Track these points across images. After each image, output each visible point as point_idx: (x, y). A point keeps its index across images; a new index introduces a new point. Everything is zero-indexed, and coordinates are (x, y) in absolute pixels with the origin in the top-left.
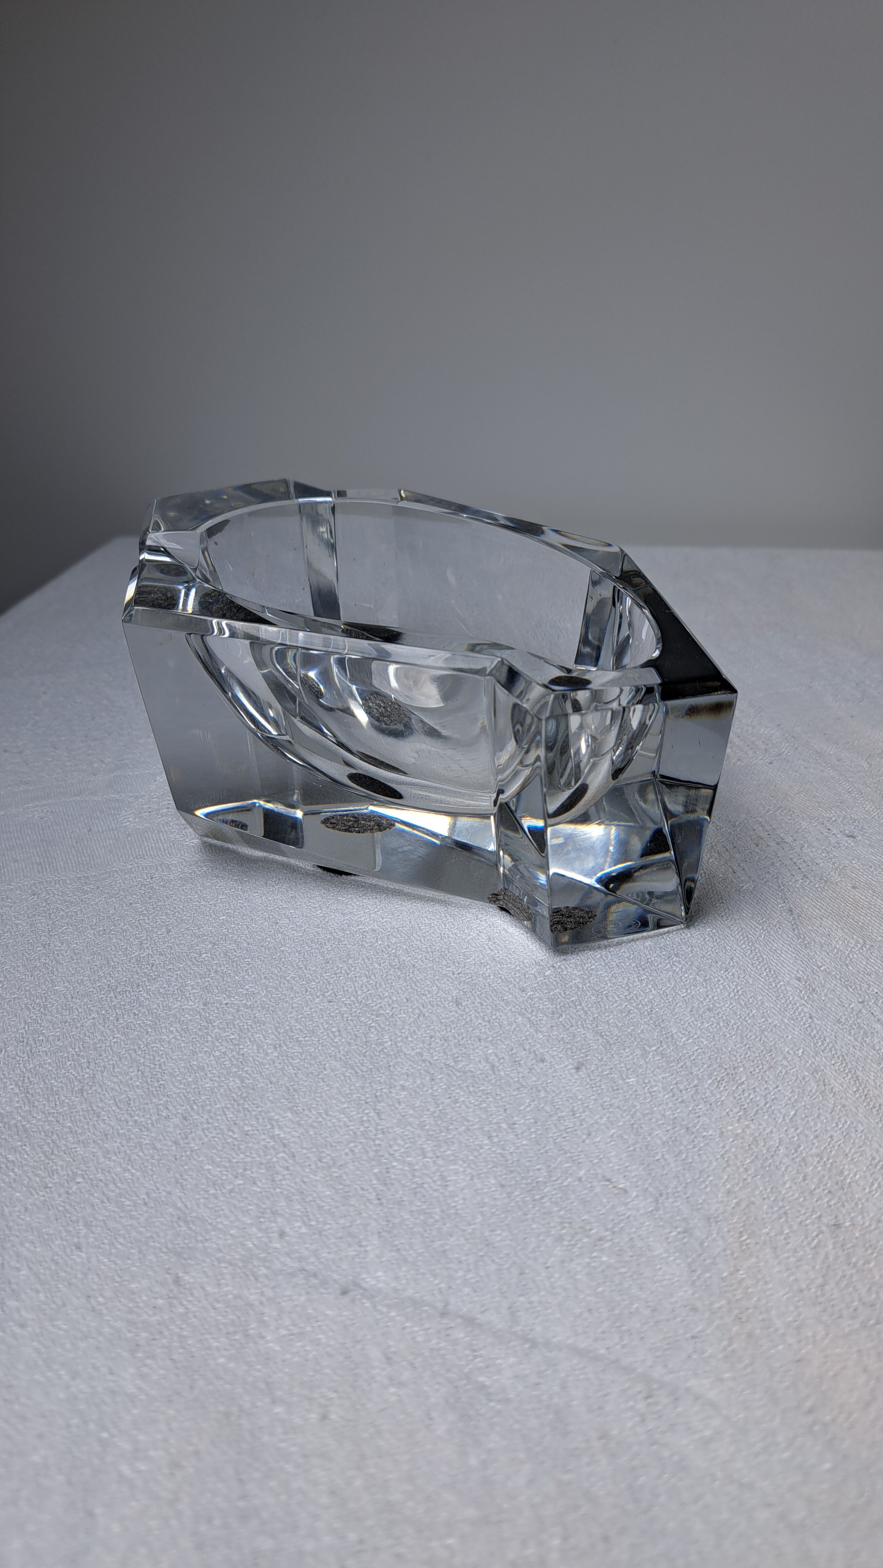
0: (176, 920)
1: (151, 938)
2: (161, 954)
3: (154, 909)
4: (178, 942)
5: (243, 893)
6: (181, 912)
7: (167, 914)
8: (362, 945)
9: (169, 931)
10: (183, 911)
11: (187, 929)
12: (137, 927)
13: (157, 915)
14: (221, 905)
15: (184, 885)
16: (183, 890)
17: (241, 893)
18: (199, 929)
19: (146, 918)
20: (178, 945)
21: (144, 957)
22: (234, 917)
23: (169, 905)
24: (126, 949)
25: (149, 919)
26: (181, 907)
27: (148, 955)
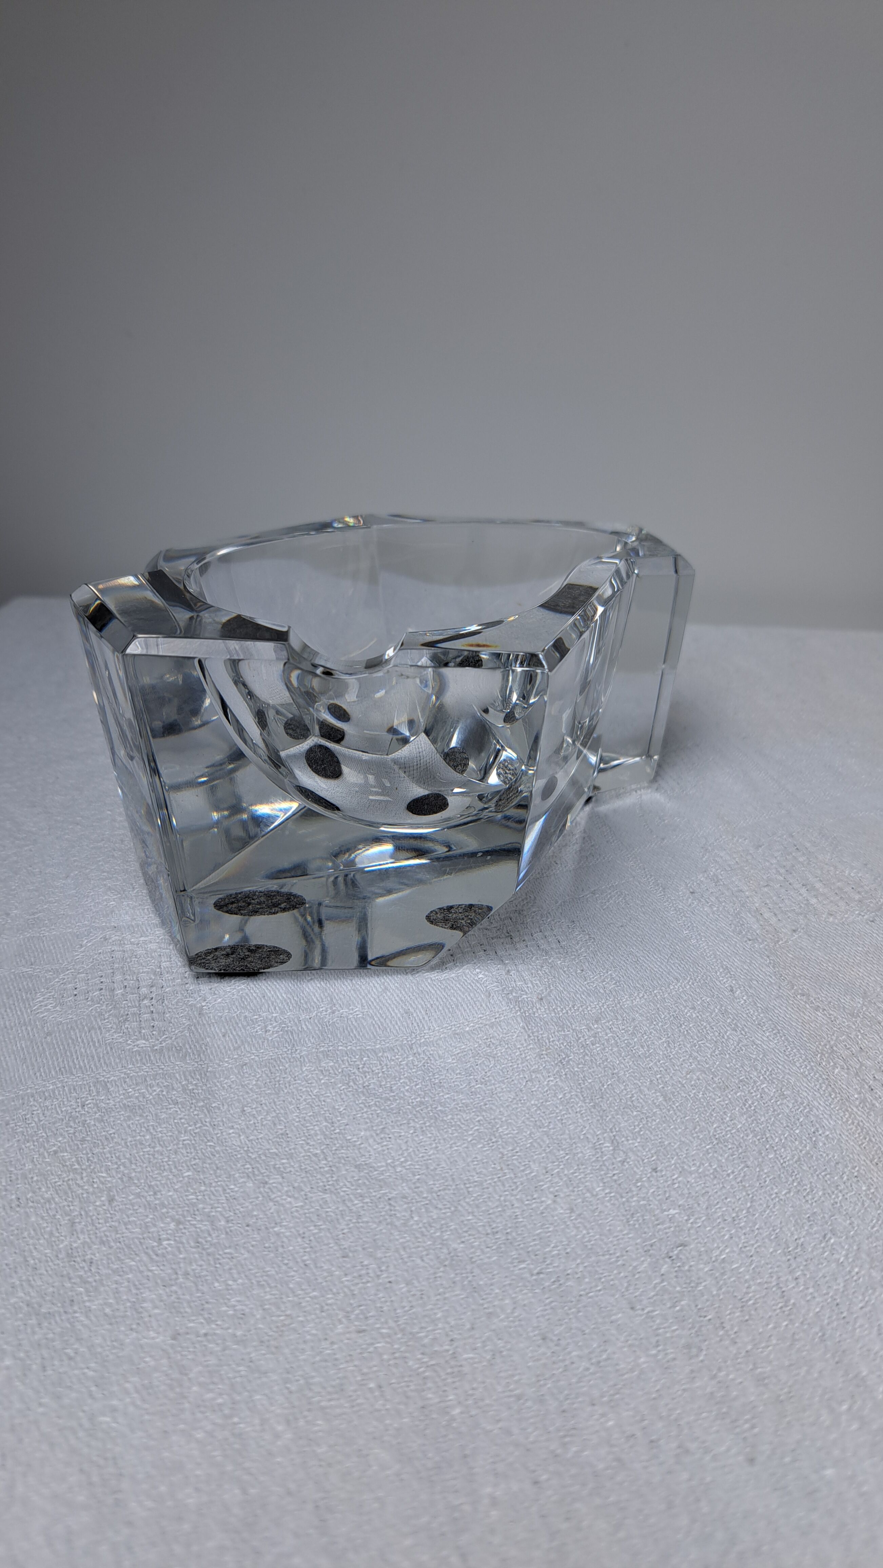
0: (121, 1179)
1: (86, 1213)
2: (102, 1243)
3: (88, 1160)
4: (126, 1220)
5: (214, 1129)
6: (128, 1164)
7: (108, 1169)
8: (391, 1224)
9: (111, 1200)
10: (131, 1163)
11: (138, 1195)
12: (66, 1193)
13: (93, 1171)
14: (184, 1151)
15: (129, 1118)
16: (129, 1127)
17: (211, 1129)
18: (155, 1194)
19: (78, 1177)
20: (125, 1224)
21: (76, 1248)
22: (204, 1172)
23: (110, 1152)
24: (51, 1234)
25: (82, 1178)
26: (128, 1156)
27: (84, 1243)
